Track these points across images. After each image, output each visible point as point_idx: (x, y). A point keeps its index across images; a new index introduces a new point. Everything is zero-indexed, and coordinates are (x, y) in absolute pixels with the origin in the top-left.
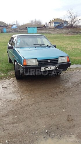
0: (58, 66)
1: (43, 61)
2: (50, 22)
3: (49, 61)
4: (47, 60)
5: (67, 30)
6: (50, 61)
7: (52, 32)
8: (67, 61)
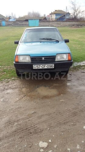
0: (53, 65)
1: (38, 58)
2: (50, 14)
3: (43, 59)
4: (41, 58)
5: (71, 23)
6: (45, 58)
7: (55, 25)
8: (67, 59)
